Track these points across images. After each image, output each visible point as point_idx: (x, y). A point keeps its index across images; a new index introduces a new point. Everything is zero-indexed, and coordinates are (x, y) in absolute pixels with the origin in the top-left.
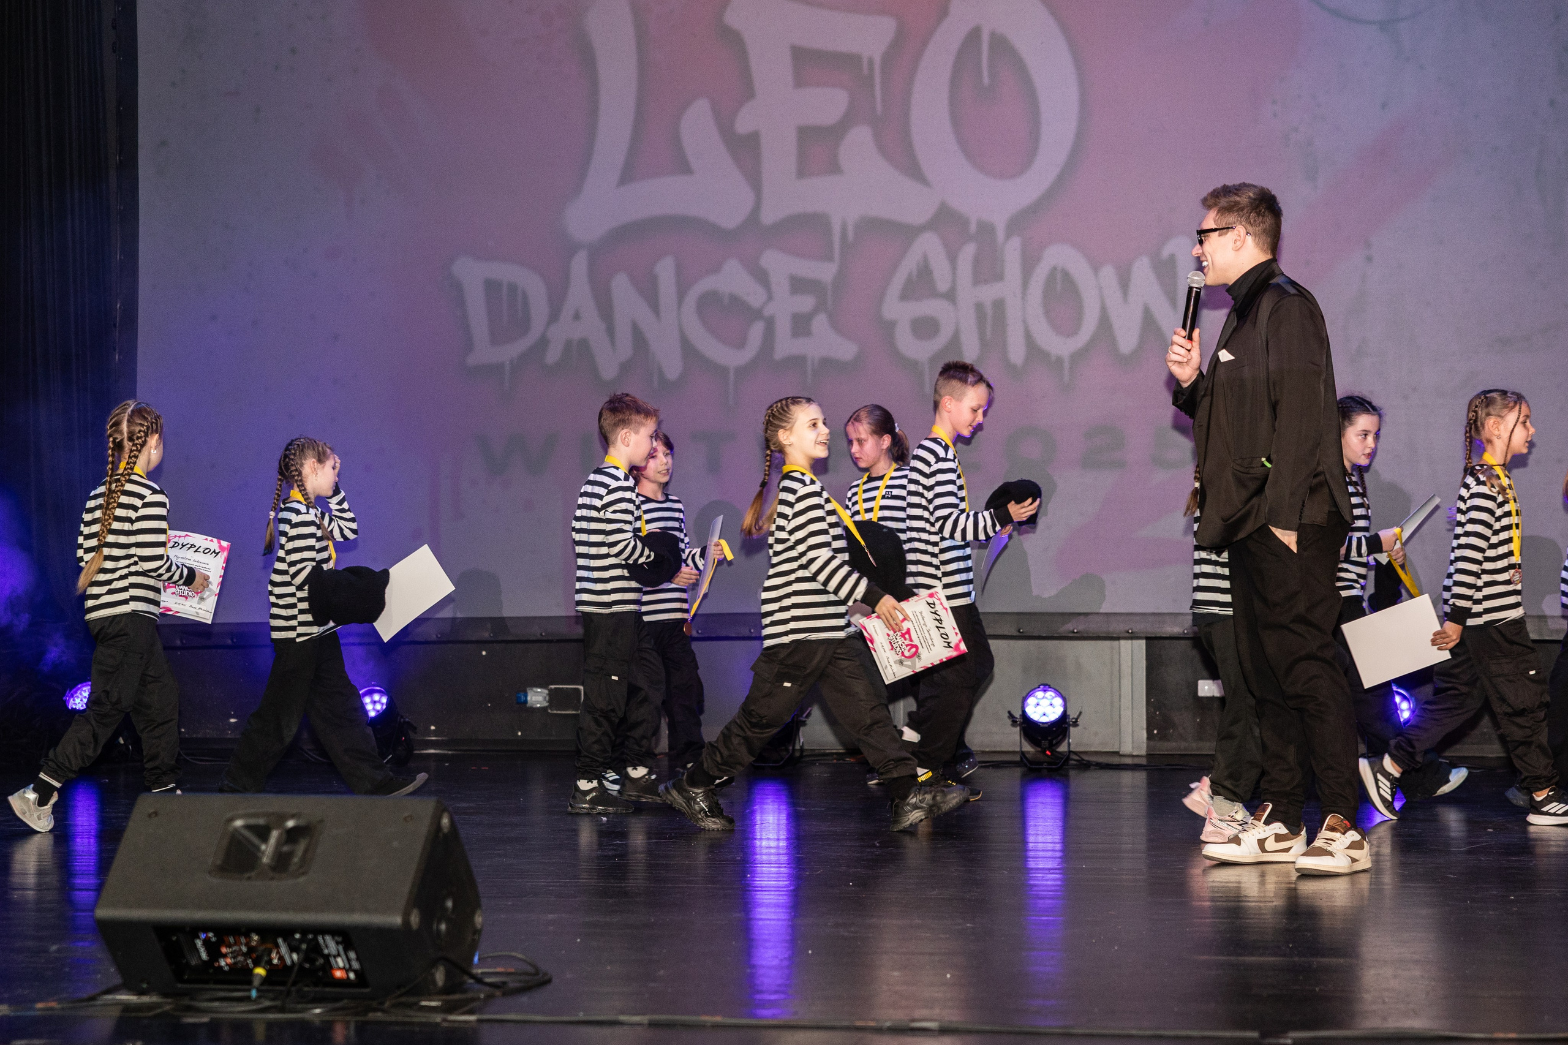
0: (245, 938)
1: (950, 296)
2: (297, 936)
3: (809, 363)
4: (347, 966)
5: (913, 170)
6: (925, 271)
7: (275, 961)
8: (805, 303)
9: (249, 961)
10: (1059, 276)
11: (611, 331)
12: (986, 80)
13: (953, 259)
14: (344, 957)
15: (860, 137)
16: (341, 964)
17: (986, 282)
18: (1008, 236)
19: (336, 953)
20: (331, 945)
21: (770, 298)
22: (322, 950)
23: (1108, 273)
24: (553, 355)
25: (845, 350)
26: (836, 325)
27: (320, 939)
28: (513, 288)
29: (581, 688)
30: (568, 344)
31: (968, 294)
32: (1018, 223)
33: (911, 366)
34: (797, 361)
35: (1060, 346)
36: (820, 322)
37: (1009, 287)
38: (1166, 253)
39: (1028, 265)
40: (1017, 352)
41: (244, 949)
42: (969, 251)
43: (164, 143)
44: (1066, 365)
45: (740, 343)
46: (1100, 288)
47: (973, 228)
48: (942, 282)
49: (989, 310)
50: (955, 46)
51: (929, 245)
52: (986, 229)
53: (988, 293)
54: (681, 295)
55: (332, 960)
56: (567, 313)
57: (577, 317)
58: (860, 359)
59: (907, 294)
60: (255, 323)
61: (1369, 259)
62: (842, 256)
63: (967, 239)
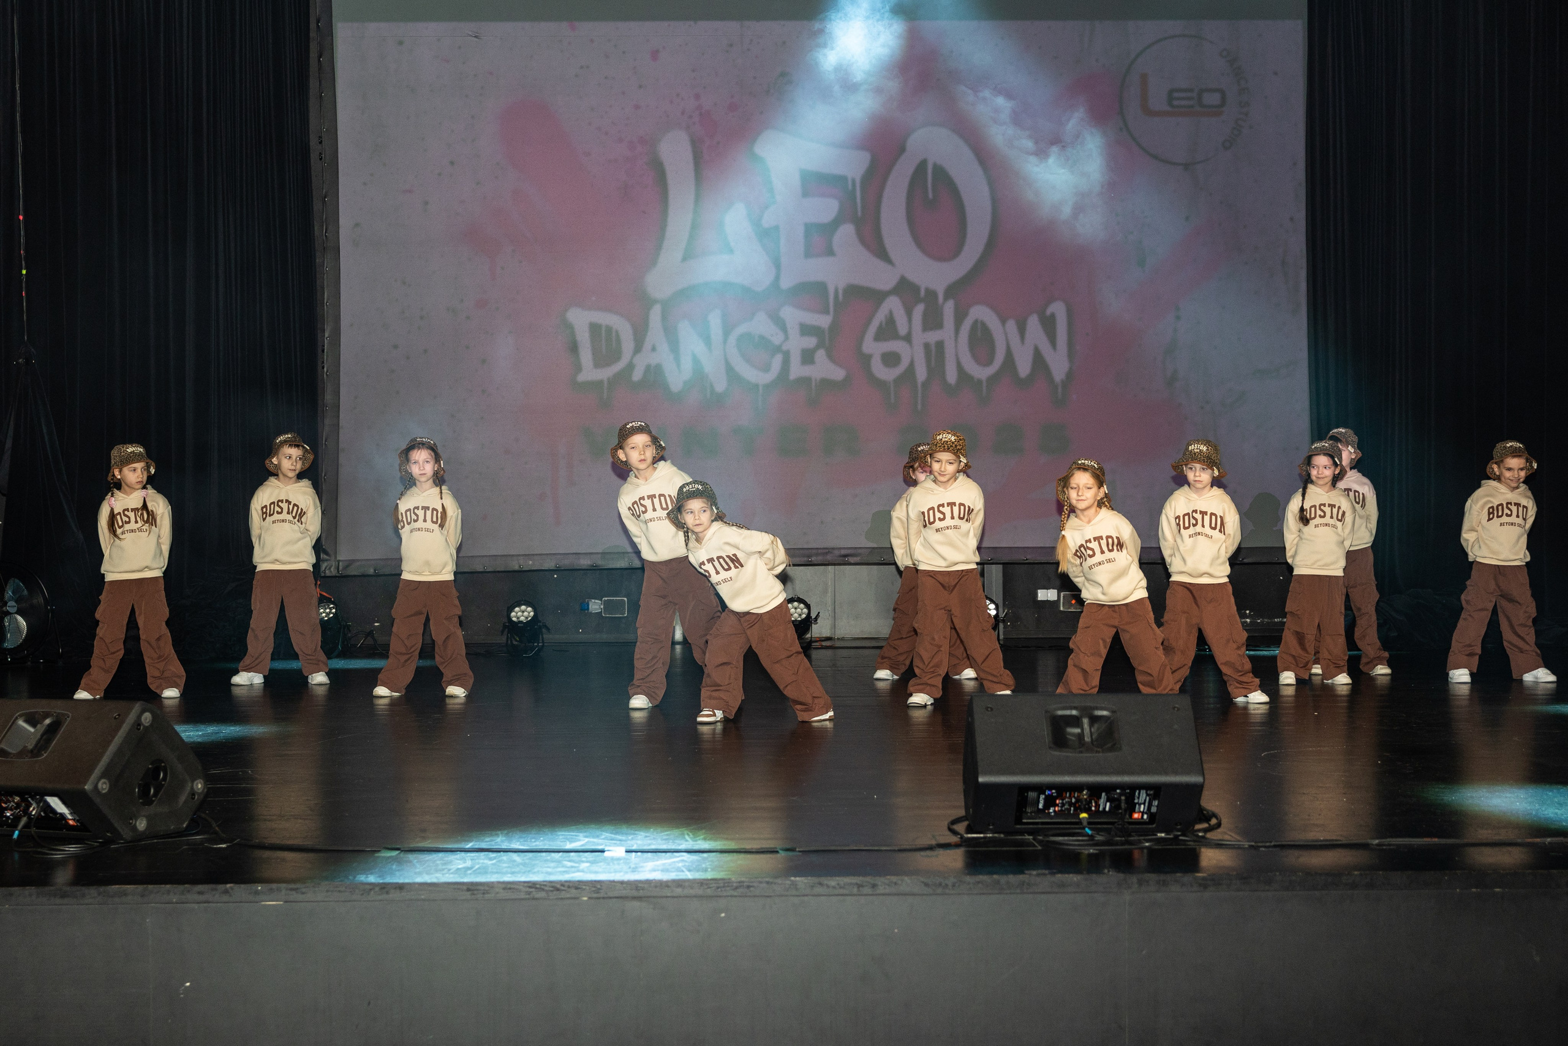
0: (1078, 793)
1: (908, 338)
2: (1118, 791)
3: (813, 380)
4: (1145, 810)
5: (882, 254)
6: (891, 321)
7: (1093, 808)
8: (811, 342)
9: (1072, 808)
10: (979, 325)
11: (677, 360)
12: (931, 196)
13: (909, 313)
14: (1147, 804)
15: (847, 231)
16: (1142, 810)
17: (931, 329)
18: (946, 298)
19: (1143, 801)
20: (1143, 796)
21: (787, 338)
22: (1135, 799)
23: (1011, 325)
24: (637, 375)
25: (838, 374)
26: (830, 357)
27: (1138, 791)
28: (609, 329)
29: (626, 599)
30: (648, 367)
31: (920, 338)
32: (952, 291)
33: (881, 384)
34: (805, 381)
35: (981, 373)
36: (820, 355)
37: (946, 333)
38: (1049, 312)
39: (960, 317)
40: (952, 376)
41: (1073, 800)
42: (919, 310)
43: (356, 225)
44: (985, 384)
45: (766, 368)
46: (1006, 334)
47: (923, 293)
48: (902, 329)
49: (933, 348)
50: (910, 170)
51: (893, 304)
52: (931, 294)
53: (933, 337)
54: (726, 333)
55: (1137, 806)
56: (647, 345)
57: (654, 349)
58: (847, 380)
59: (880, 336)
60: (425, 351)
61: (1178, 318)
62: (835, 311)
63: (919, 300)
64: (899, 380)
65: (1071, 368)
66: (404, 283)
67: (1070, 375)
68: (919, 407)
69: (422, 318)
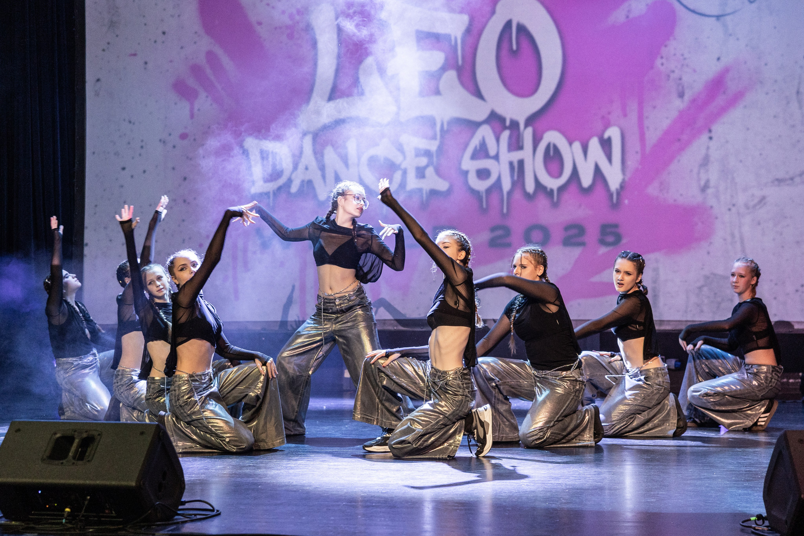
1: (496, 157)
3: (424, 191)
5: (478, 94)
6: (483, 144)
8: (423, 161)
10: (552, 148)
11: (324, 177)
12: (515, 47)
13: (498, 138)
15: (451, 76)
17: (515, 150)
18: (526, 125)
21: (404, 158)
23: (577, 145)
24: (294, 189)
25: (442, 185)
26: (437, 173)
28: (274, 154)
30: (303, 182)
31: (507, 156)
32: (531, 121)
33: (476, 193)
34: (418, 191)
35: (553, 184)
36: (430, 171)
37: (526, 153)
38: (606, 136)
39: (536, 141)
40: (530, 187)
42: (506, 134)
43: (98, 80)
44: (555, 193)
46: (572, 153)
47: (508, 123)
48: (492, 150)
49: (516, 164)
50: (499, 29)
51: (486, 132)
52: (515, 123)
53: (516, 156)
54: (359, 157)
56: (301, 167)
57: (307, 168)
58: (449, 191)
59: (474, 157)
60: (144, 172)
61: (711, 138)
62: (442, 137)
63: (505, 128)
64: (489, 191)
65: (624, 180)
66: (130, 122)
67: (623, 186)
68: (505, 210)
69: (142, 147)
